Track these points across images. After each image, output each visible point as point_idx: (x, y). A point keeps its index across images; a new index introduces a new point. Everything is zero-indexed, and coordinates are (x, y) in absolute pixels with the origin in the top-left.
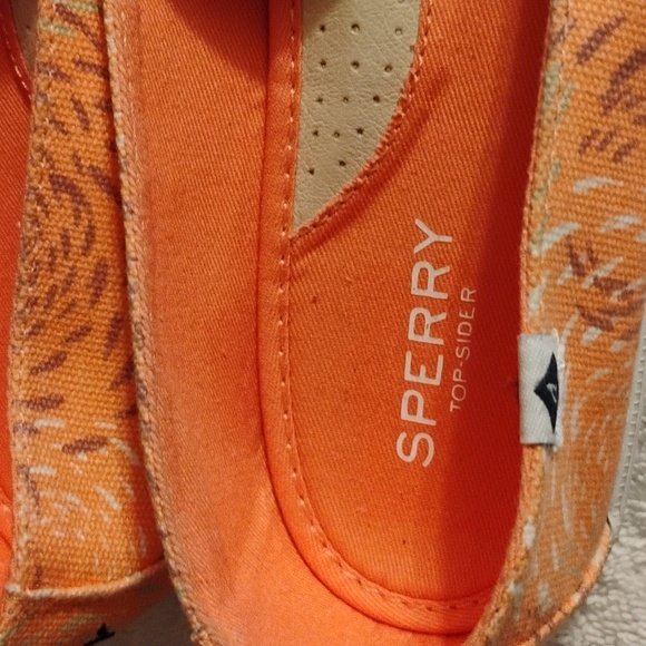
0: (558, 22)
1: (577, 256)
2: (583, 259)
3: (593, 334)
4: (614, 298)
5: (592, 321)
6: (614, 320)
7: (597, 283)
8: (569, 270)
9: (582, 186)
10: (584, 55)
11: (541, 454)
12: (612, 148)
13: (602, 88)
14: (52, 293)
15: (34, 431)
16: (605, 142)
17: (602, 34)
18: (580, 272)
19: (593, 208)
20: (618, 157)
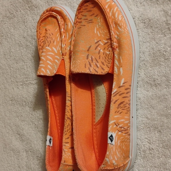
0: (112, 100)
1: (116, 124)
2: (117, 124)
3: (120, 133)
4: (122, 129)
5: (120, 131)
6: (123, 131)
7: (119, 127)
8: (115, 126)
9: (115, 117)
10: (114, 103)
11: (110, 145)
12: (119, 113)
13: (117, 106)
14: (68, 130)
15: (65, 146)
16: (118, 112)
17: (116, 101)
18: (117, 126)
19: (118, 119)
20: (120, 113)
